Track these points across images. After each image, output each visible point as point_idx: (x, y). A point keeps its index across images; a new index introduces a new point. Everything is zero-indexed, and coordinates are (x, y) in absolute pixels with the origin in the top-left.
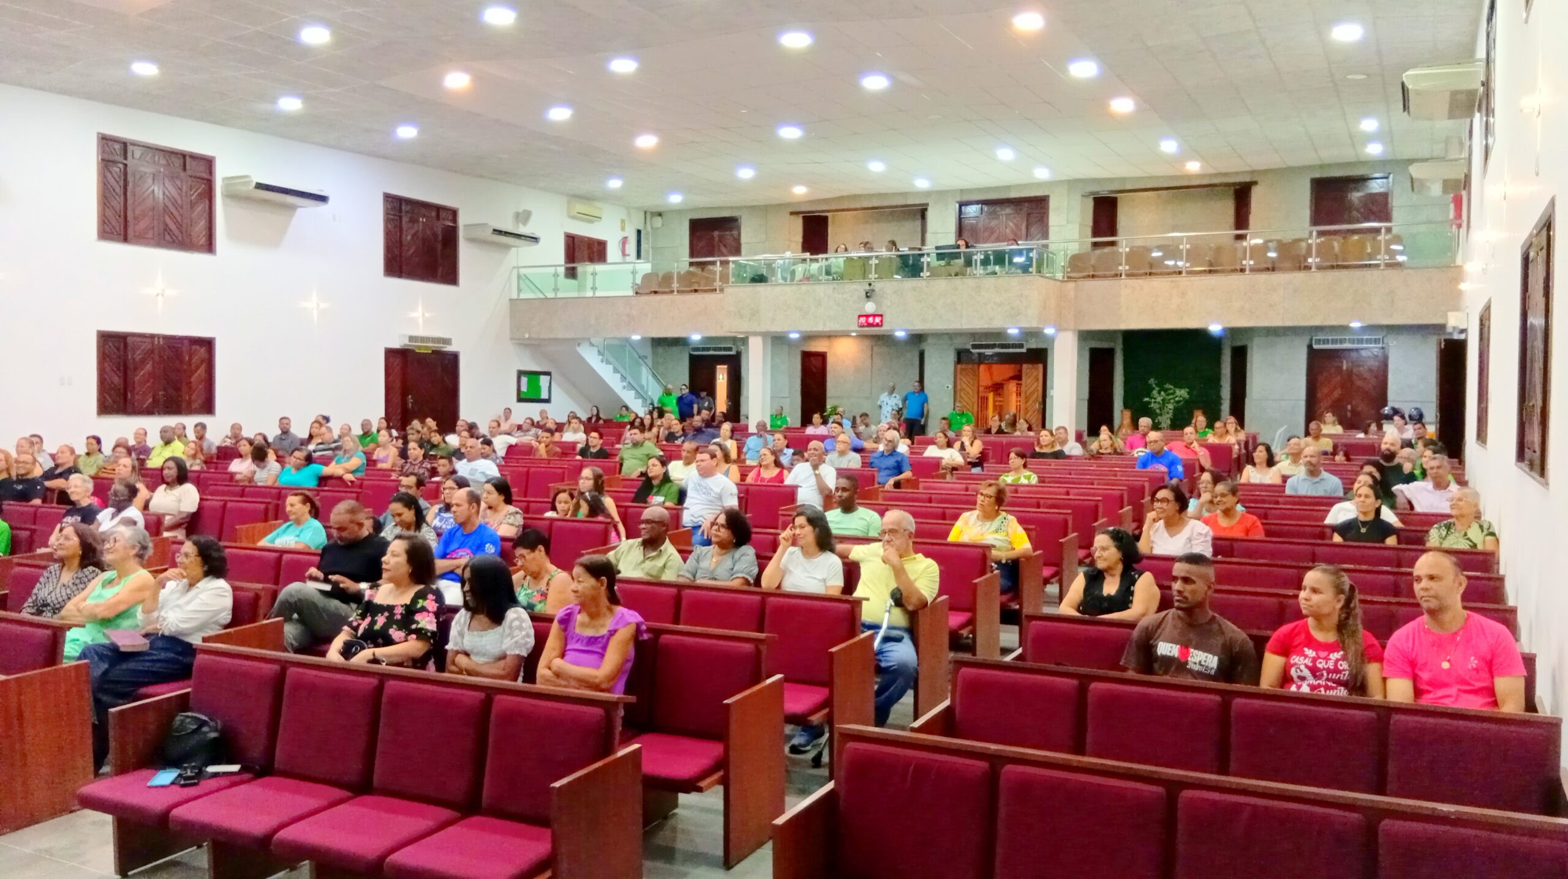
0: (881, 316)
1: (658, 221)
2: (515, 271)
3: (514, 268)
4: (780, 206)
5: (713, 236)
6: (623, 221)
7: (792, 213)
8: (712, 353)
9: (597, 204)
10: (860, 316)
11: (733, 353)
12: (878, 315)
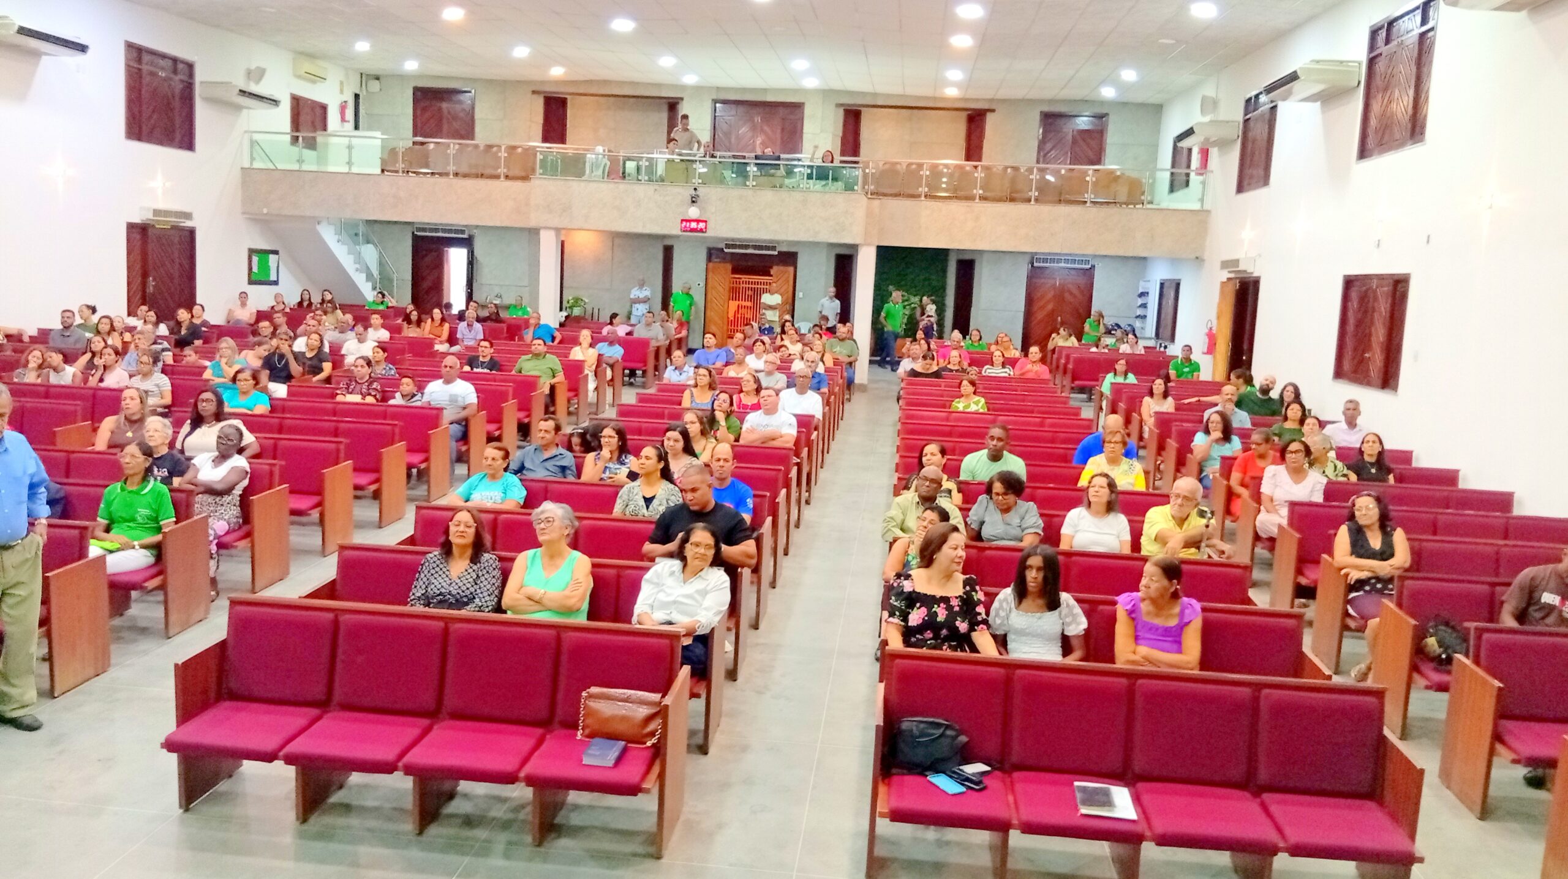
0: (706, 222)
1: (375, 86)
2: (247, 136)
3: (246, 132)
4: (519, 83)
5: (440, 109)
6: (342, 83)
7: (534, 92)
8: (440, 234)
9: (321, 63)
10: (682, 221)
11: (465, 236)
12: (703, 221)
